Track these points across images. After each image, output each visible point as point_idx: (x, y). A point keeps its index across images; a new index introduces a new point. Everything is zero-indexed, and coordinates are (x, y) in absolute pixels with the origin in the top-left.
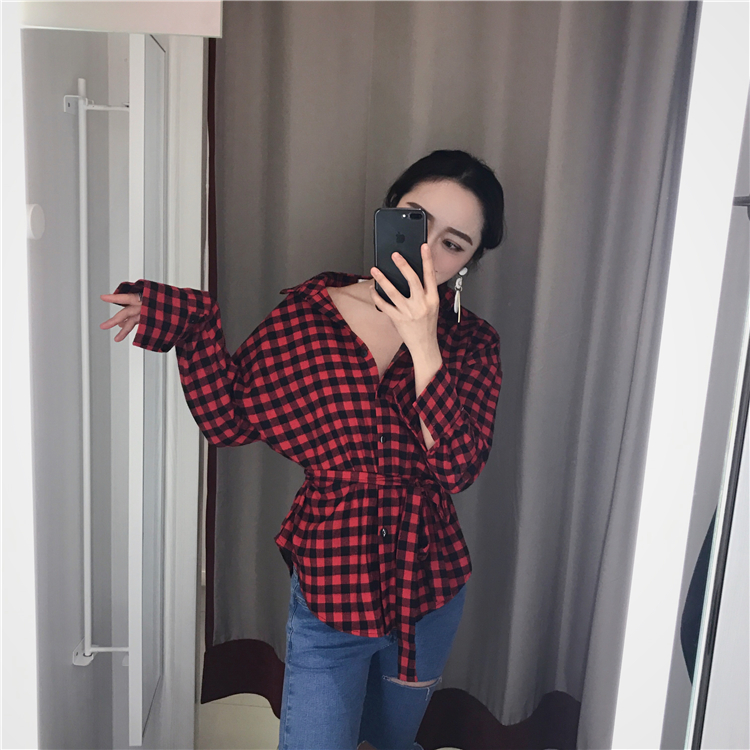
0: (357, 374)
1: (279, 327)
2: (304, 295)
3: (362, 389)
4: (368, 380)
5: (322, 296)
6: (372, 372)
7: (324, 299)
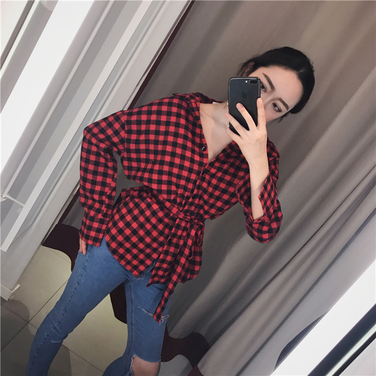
0: (197, 158)
1: (164, 108)
2: (187, 99)
3: (196, 167)
4: (201, 164)
5: (196, 105)
6: (205, 161)
7: (197, 107)
